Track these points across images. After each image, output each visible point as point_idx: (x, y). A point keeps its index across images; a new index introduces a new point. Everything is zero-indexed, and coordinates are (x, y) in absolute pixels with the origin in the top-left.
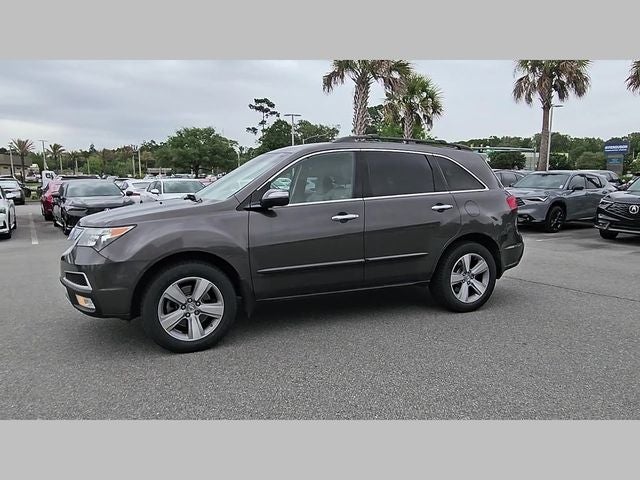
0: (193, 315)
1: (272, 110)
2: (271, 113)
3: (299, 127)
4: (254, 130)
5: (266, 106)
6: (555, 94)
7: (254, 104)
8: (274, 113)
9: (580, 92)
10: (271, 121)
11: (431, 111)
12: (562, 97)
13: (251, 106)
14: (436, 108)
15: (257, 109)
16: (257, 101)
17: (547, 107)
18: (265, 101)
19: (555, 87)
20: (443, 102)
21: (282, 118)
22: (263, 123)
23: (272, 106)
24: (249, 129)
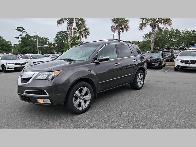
0: (82, 100)
1: (24, 31)
2: (24, 32)
3: (34, 37)
4: (18, 38)
5: (21, 29)
6: (121, 30)
7: (17, 29)
8: (25, 32)
9: (127, 30)
10: (24, 35)
11: (86, 34)
12: (123, 31)
13: (15, 29)
14: (88, 33)
15: (18, 30)
16: (18, 27)
17: (119, 34)
18: (21, 27)
19: (121, 29)
20: (89, 31)
21: (28, 34)
22: (21, 35)
23: (24, 29)
24: (15, 37)
